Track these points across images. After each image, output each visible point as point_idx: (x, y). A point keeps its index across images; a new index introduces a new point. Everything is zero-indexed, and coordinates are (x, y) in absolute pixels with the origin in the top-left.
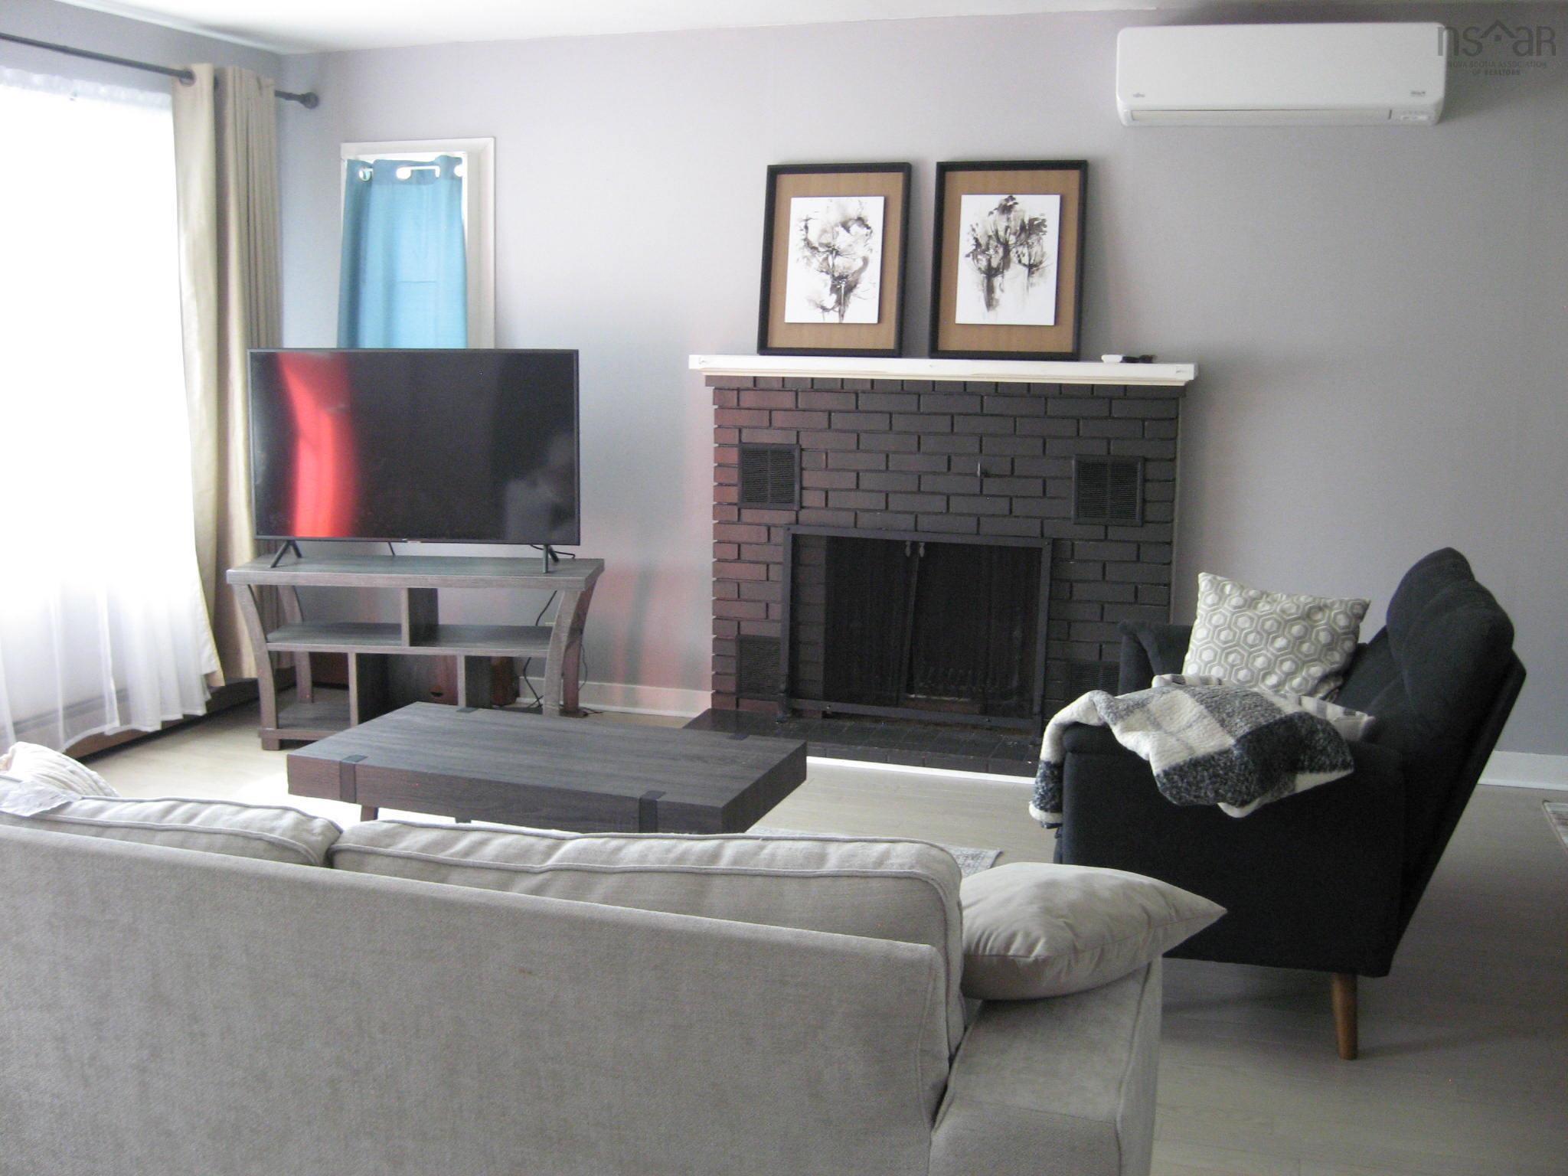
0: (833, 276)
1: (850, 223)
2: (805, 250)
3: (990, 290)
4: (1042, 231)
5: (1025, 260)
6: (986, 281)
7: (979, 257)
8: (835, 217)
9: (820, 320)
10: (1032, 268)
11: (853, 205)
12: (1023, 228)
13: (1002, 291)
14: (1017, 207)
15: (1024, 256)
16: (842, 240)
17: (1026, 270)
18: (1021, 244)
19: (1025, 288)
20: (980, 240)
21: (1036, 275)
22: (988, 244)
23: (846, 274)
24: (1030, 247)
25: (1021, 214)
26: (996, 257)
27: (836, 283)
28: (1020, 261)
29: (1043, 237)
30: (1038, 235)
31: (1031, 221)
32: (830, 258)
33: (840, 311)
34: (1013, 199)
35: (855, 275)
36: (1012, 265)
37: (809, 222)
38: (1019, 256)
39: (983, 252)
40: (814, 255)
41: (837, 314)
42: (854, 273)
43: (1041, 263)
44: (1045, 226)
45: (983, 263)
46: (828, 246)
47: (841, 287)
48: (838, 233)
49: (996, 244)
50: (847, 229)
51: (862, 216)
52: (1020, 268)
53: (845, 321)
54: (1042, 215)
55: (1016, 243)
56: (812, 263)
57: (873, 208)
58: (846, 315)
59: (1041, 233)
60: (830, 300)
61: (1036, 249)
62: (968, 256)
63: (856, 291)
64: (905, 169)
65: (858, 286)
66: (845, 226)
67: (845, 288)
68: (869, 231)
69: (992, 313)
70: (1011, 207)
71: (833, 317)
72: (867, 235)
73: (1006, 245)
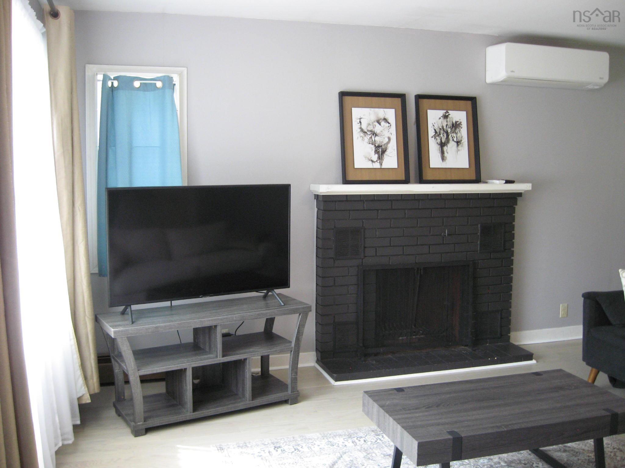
0: (375, 146)
1: (380, 121)
2: (361, 133)
3: (442, 153)
4: (460, 127)
5: (455, 139)
6: (440, 149)
7: (437, 138)
8: (373, 118)
9: (372, 167)
10: (458, 143)
11: (381, 113)
12: (453, 125)
13: (447, 153)
14: (450, 116)
15: (454, 137)
16: (378, 129)
17: (456, 144)
18: (453, 133)
19: (456, 151)
20: (436, 130)
21: (460, 146)
22: (440, 132)
23: (381, 145)
24: (456, 134)
25: (452, 119)
26: (443, 138)
27: (377, 149)
28: (453, 140)
29: (461, 129)
30: (459, 128)
31: (456, 122)
32: (373, 137)
33: (380, 163)
34: (448, 112)
35: (385, 146)
36: (450, 141)
37: (361, 119)
38: (452, 138)
39: (438, 136)
40: (365, 136)
41: (379, 164)
42: (385, 144)
43: (461, 141)
44: (462, 125)
45: (439, 141)
46: (371, 131)
47: (379, 151)
48: (375, 126)
49: (443, 132)
50: (380, 124)
51: (386, 118)
52: (453, 142)
53: (383, 167)
54: (460, 120)
55: (451, 132)
56: (365, 139)
57: (390, 114)
58: (383, 164)
59: (460, 128)
60: (375, 157)
61: (459, 135)
62: (432, 137)
63: (386, 153)
64: (402, 97)
65: (387, 150)
66: (379, 122)
67: (381, 151)
68: (390, 125)
69: (444, 163)
70: (447, 116)
71: (377, 165)
72: (389, 127)
73: (447, 133)
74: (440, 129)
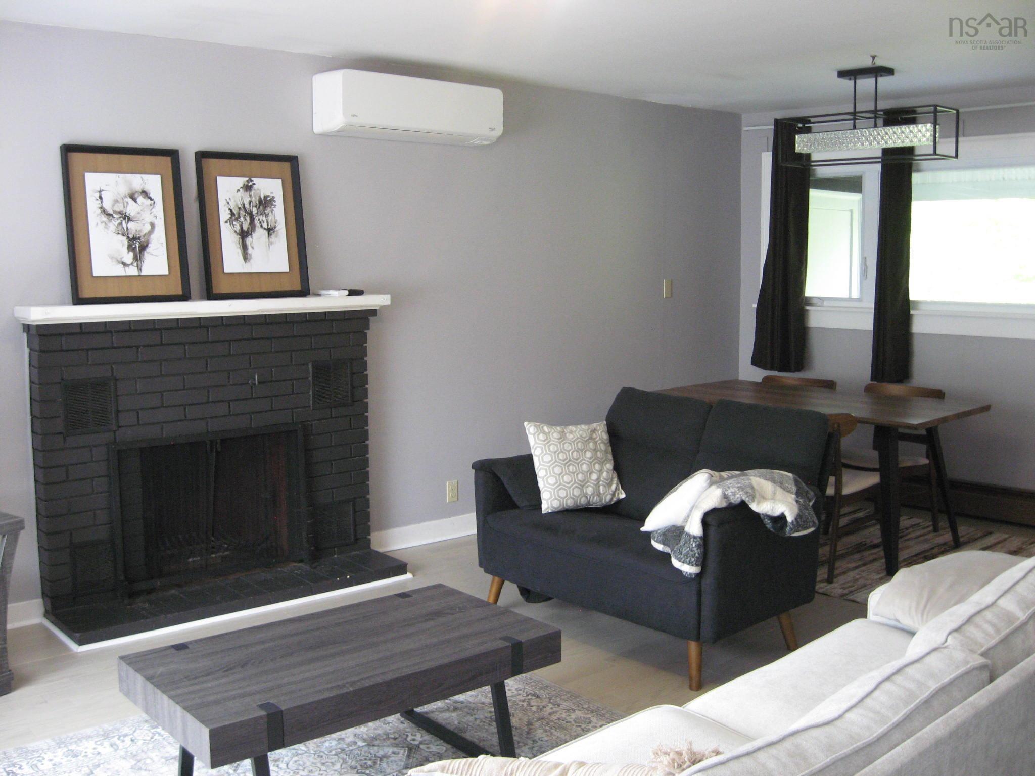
0: (128, 237)
1: (136, 195)
2: (103, 216)
3: (244, 247)
4: (273, 205)
5: (265, 225)
6: (241, 241)
7: (234, 223)
8: (123, 190)
9: (123, 274)
10: (270, 231)
11: (138, 181)
12: (260, 201)
13: (253, 248)
14: (255, 187)
15: (264, 222)
16: (132, 209)
17: (266, 233)
18: (261, 214)
19: (267, 245)
20: (233, 211)
21: (273, 236)
22: (239, 213)
23: (138, 236)
24: (267, 216)
25: (258, 192)
26: (245, 223)
27: (131, 243)
28: (262, 226)
29: (274, 209)
30: (271, 207)
31: (266, 197)
32: (124, 223)
33: (137, 266)
34: (252, 181)
35: (146, 237)
36: (257, 229)
37: (102, 193)
38: (260, 222)
39: (237, 219)
40: (110, 221)
41: (136, 268)
42: (145, 235)
43: (275, 227)
44: (275, 201)
45: (238, 228)
46: (120, 213)
47: (136, 247)
48: (127, 203)
49: (244, 213)
50: (135, 200)
51: (145, 190)
52: (262, 230)
53: (144, 273)
54: (272, 193)
55: (257, 213)
56: (109, 227)
57: (153, 183)
58: (143, 269)
59: (273, 206)
60: (129, 257)
61: (271, 217)
62: (226, 222)
63: (148, 250)
64: (173, 154)
65: (149, 245)
66: (133, 197)
67: (139, 247)
68: (153, 202)
69: (248, 264)
70: (251, 186)
71: (132, 271)
72: (151, 205)
73: (251, 215)
74: (240, 208)
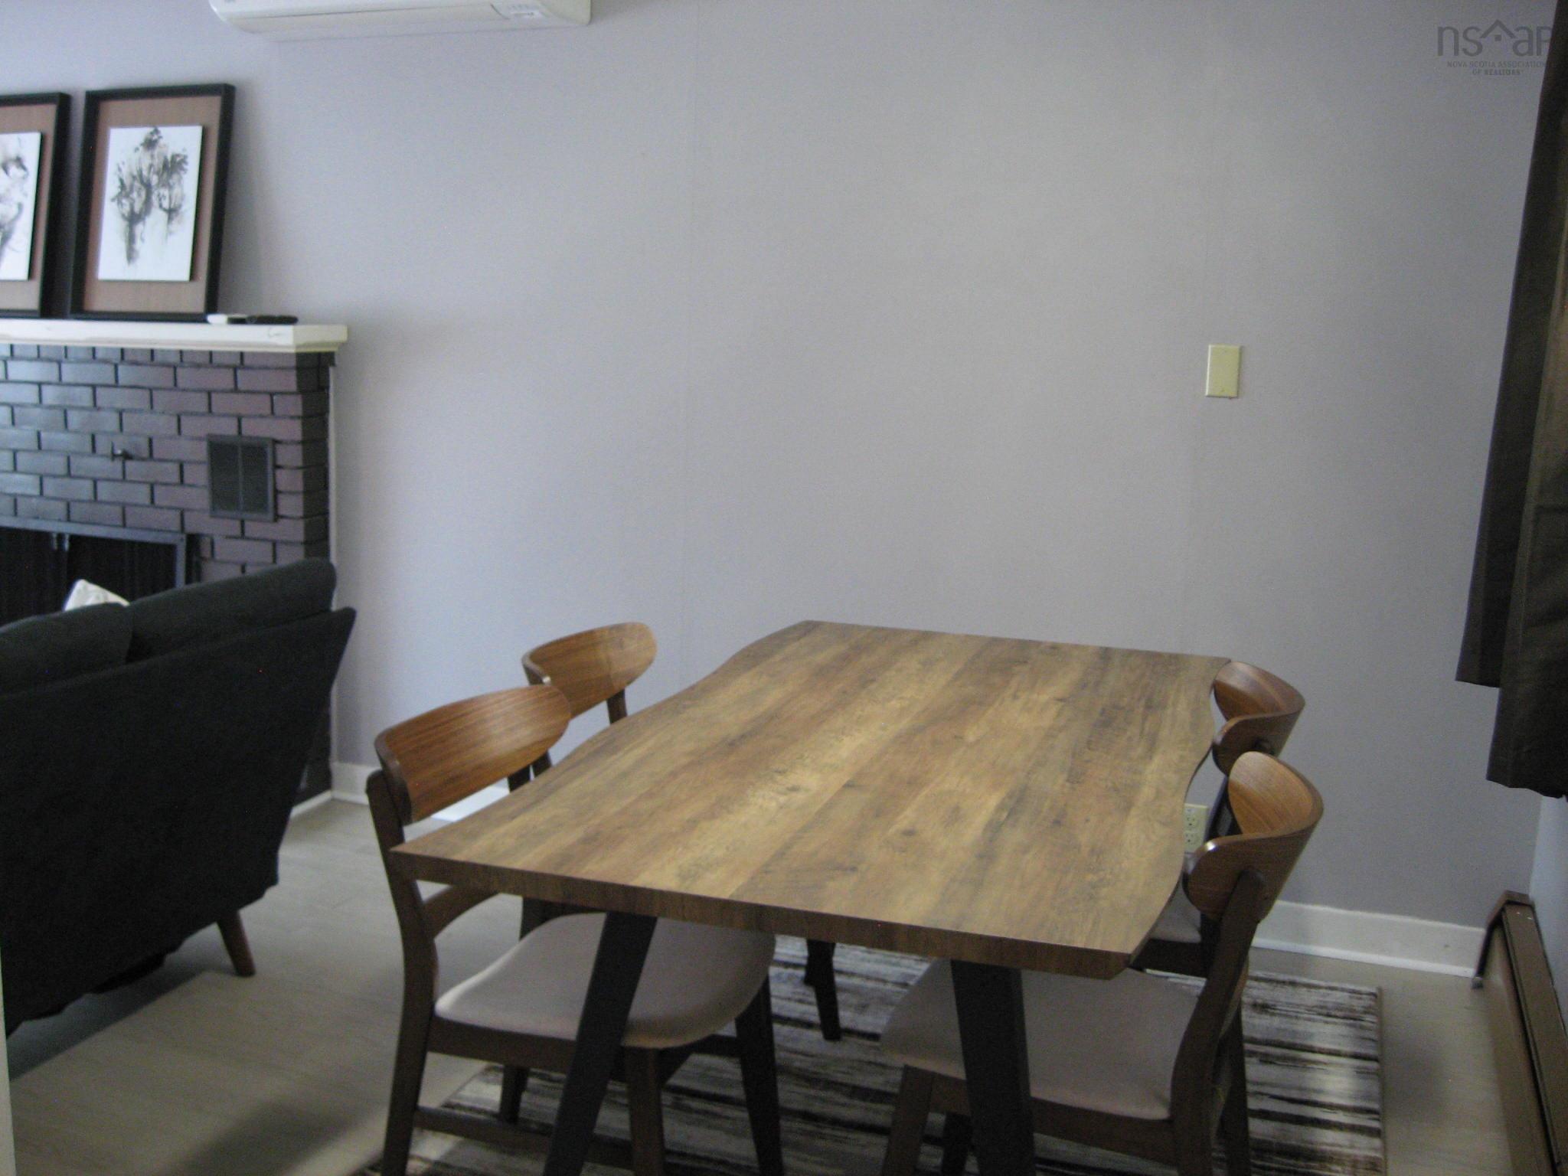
1: (9, 164)
3: (131, 239)
4: (182, 169)
5: (166, 204)
6: (128, 229)
7: (123, 201)
10: (172, 212)
11: (12, 143)
12: (165, 166)
13: (143, 240)
14: (161, 141)
15: (165, 199)
16: (2, 184)
17: (164, 216)
18: (163, 185)
19: (165, 237)
20: (125, 182)
21: (174, 222)
22: (132, 187)
23: (3, 222)
24: (170, 187)
25: (164, 149)
26: (138, 201)
28: (161, 206)
29: (184, 176)
30: (179, 174)
31: (174, 157)
34: (158, 132)
35: (11, 224)
36: (153, 210)
38: (160, 199)
39: (127, 196)
42: (10, 221)
43: (180, 207)
44: (187, 164)
45: (127, 209)
49: (139, 185)
50: (6, 171)
51: (19, 156)
52: (161, 213)
54: (184, 150)
55: (158, 184)
57: (30, 147)
59: (181, 172)
61: (176, 190)
62: (113, 200)
63: (10, 242)
64: (60, 100)
65: (13, 236)
66: (5, 167)
67: (2, 239)
68: (27, 174)
69: (133, 267)
70: (156, 141)
72: (23, 178)
73: (148, 186)
74: (134, 178)
